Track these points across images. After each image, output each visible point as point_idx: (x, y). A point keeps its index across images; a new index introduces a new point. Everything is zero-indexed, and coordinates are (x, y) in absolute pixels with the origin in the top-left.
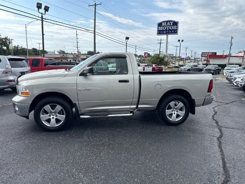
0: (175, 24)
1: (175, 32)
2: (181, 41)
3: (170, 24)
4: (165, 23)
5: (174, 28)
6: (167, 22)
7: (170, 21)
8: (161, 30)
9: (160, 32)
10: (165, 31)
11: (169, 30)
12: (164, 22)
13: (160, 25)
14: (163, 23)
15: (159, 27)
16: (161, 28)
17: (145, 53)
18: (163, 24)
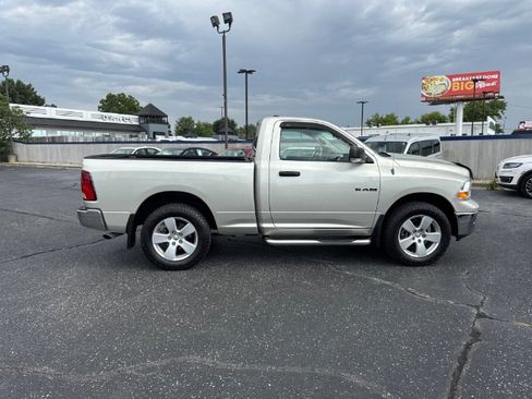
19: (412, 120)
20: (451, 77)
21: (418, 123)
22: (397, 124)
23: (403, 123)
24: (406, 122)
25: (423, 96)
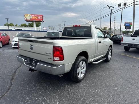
19: (18, 25)
20: (32, 15)
21: (20, 26)
22: (14, 26)
23: (15, 26)
24: (16, 26)
25: (25, 19)
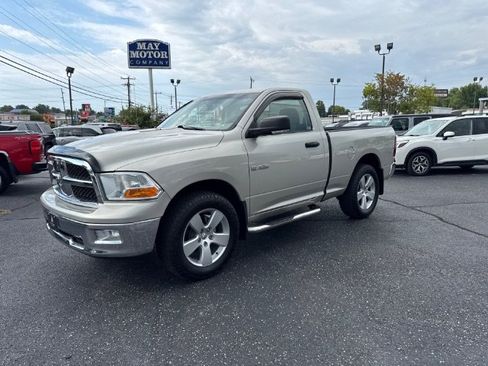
0: (164, 47)
1: (165, 63)
2: (175, 81)
3: (154, 47)
4: (144, 44)
5: (162, 55)
6: (147, 42)
7: (153, 42)
8: (136, 59)
9: (134, 63)
10: (144, 59)
11: (153, 59)
12: (141, 42)
13: (133, 47)
14: (139, 44)
15: (132, 52)
16: (135, 55)
17: (84, 106)
18: (140, 46)
